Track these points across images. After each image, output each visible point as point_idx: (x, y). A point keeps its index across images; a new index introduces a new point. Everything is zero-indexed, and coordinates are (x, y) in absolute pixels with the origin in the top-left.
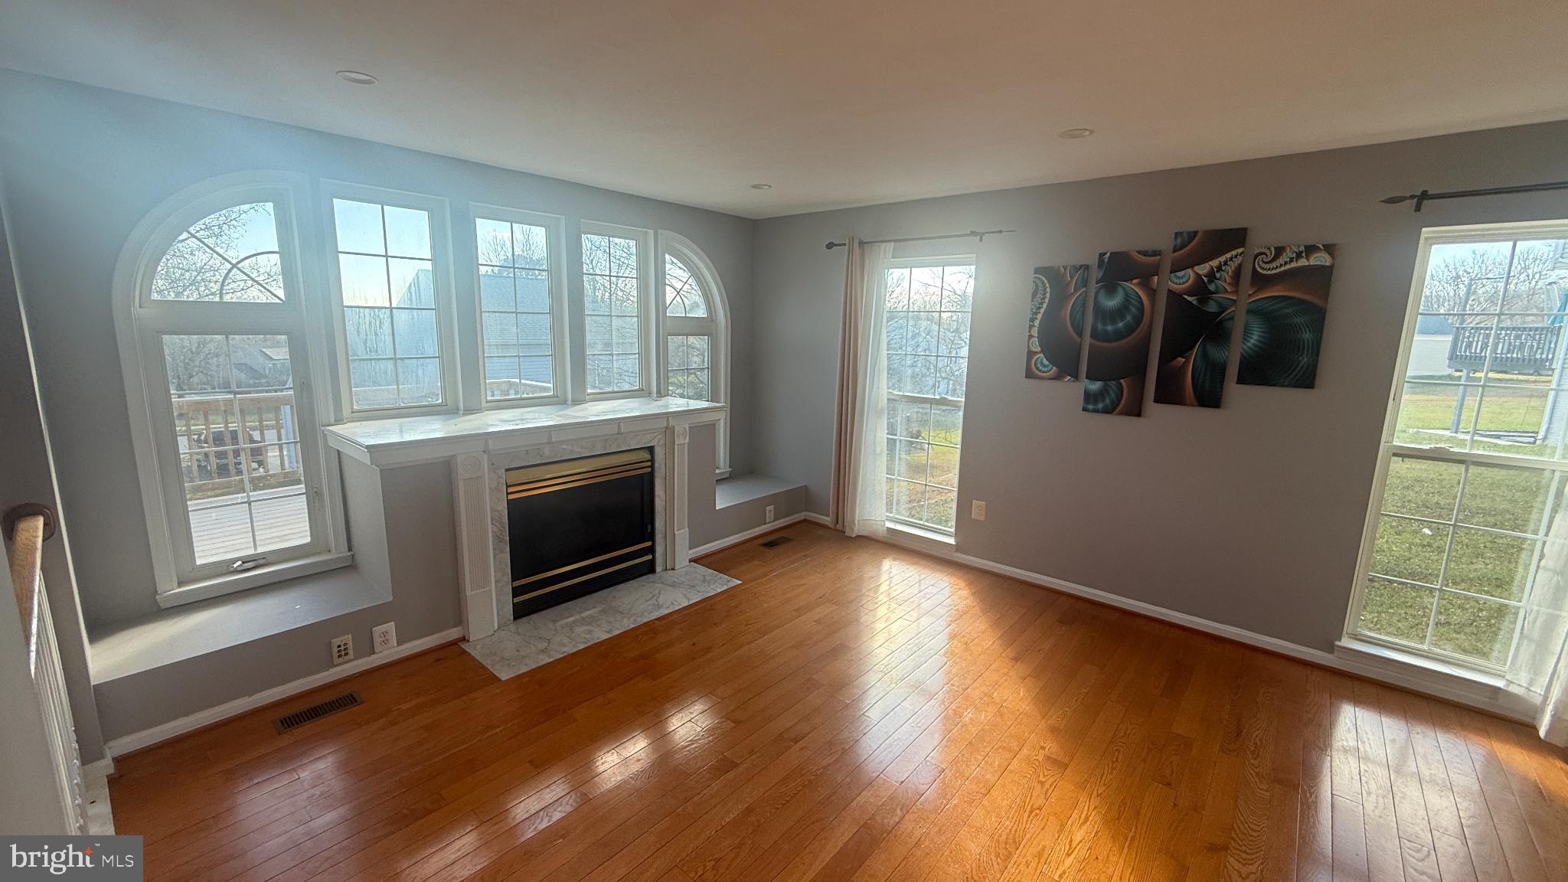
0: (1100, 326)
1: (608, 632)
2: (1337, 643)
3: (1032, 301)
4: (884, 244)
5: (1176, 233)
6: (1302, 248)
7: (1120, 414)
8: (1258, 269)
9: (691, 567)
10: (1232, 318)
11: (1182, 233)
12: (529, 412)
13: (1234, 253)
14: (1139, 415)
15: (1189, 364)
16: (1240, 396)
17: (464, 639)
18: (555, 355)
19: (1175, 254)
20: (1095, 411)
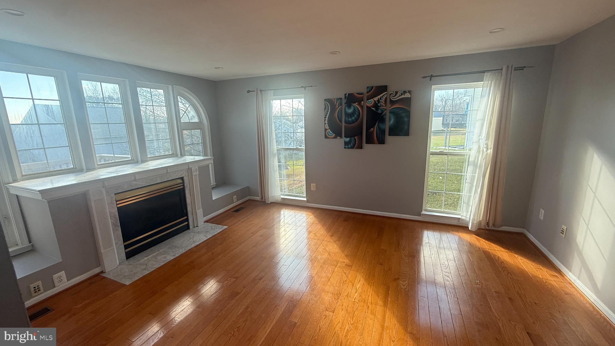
0: (347, 119)
1: (174, 256)
2: (421, 213)
3: (325, 111)
4: (270, 91)
5: (367, 87)
6: (402, 92)
7: (356, 148)
8: (391, 99)
9: (205, 224)
10: (385, 115)
11: (369, 87)
12: (122, 168)
13: (384, 93)
14: (361, 148)
15: (375, 130)
16: (390, 140)
17: (102, 272)
18: (130, 141)
19: (367, 94)
20: (348, 148)
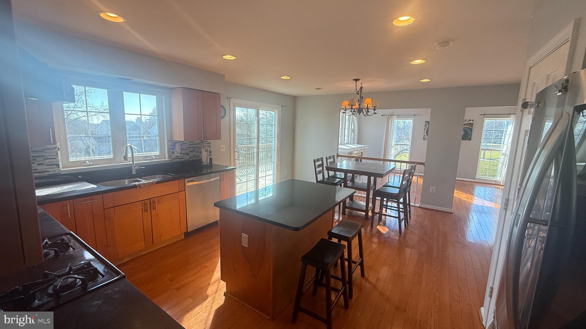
3: (425, 127)
4: (395, 116)
6: (469, 120)
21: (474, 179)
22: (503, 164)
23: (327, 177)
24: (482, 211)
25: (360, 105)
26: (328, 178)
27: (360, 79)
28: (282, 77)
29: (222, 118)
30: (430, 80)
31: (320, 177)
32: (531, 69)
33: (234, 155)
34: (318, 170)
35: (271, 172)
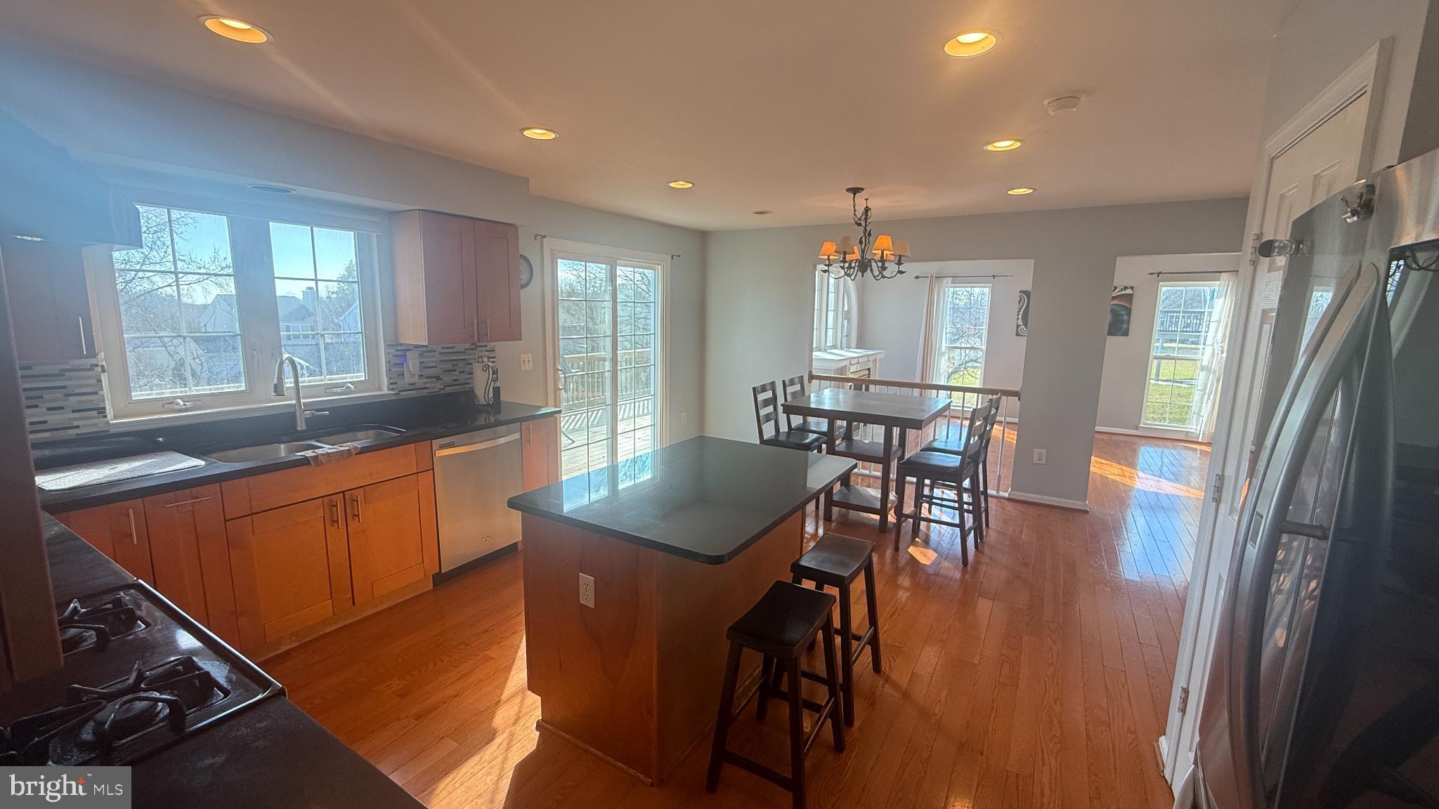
3: (1018, 304)
6: (1123, 288)
21: (1137, 428)
22: (1204, 390)
23: (787, 430)
24: (1158, 506)
25: (863, 251)
26: (788, 433)
27: (863, 189)
28: (672, 185)
29: (523, 287)
30: (1032, 191)
31: (769, 431)
32: (1276, 162)
33: (556, 380)
34: (763, 412)
35: (648, 420)
